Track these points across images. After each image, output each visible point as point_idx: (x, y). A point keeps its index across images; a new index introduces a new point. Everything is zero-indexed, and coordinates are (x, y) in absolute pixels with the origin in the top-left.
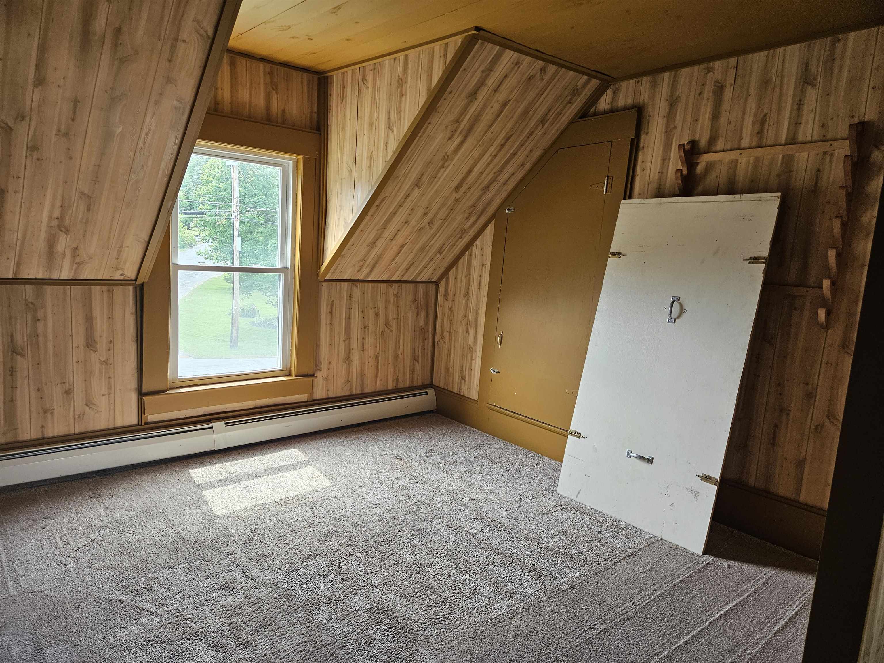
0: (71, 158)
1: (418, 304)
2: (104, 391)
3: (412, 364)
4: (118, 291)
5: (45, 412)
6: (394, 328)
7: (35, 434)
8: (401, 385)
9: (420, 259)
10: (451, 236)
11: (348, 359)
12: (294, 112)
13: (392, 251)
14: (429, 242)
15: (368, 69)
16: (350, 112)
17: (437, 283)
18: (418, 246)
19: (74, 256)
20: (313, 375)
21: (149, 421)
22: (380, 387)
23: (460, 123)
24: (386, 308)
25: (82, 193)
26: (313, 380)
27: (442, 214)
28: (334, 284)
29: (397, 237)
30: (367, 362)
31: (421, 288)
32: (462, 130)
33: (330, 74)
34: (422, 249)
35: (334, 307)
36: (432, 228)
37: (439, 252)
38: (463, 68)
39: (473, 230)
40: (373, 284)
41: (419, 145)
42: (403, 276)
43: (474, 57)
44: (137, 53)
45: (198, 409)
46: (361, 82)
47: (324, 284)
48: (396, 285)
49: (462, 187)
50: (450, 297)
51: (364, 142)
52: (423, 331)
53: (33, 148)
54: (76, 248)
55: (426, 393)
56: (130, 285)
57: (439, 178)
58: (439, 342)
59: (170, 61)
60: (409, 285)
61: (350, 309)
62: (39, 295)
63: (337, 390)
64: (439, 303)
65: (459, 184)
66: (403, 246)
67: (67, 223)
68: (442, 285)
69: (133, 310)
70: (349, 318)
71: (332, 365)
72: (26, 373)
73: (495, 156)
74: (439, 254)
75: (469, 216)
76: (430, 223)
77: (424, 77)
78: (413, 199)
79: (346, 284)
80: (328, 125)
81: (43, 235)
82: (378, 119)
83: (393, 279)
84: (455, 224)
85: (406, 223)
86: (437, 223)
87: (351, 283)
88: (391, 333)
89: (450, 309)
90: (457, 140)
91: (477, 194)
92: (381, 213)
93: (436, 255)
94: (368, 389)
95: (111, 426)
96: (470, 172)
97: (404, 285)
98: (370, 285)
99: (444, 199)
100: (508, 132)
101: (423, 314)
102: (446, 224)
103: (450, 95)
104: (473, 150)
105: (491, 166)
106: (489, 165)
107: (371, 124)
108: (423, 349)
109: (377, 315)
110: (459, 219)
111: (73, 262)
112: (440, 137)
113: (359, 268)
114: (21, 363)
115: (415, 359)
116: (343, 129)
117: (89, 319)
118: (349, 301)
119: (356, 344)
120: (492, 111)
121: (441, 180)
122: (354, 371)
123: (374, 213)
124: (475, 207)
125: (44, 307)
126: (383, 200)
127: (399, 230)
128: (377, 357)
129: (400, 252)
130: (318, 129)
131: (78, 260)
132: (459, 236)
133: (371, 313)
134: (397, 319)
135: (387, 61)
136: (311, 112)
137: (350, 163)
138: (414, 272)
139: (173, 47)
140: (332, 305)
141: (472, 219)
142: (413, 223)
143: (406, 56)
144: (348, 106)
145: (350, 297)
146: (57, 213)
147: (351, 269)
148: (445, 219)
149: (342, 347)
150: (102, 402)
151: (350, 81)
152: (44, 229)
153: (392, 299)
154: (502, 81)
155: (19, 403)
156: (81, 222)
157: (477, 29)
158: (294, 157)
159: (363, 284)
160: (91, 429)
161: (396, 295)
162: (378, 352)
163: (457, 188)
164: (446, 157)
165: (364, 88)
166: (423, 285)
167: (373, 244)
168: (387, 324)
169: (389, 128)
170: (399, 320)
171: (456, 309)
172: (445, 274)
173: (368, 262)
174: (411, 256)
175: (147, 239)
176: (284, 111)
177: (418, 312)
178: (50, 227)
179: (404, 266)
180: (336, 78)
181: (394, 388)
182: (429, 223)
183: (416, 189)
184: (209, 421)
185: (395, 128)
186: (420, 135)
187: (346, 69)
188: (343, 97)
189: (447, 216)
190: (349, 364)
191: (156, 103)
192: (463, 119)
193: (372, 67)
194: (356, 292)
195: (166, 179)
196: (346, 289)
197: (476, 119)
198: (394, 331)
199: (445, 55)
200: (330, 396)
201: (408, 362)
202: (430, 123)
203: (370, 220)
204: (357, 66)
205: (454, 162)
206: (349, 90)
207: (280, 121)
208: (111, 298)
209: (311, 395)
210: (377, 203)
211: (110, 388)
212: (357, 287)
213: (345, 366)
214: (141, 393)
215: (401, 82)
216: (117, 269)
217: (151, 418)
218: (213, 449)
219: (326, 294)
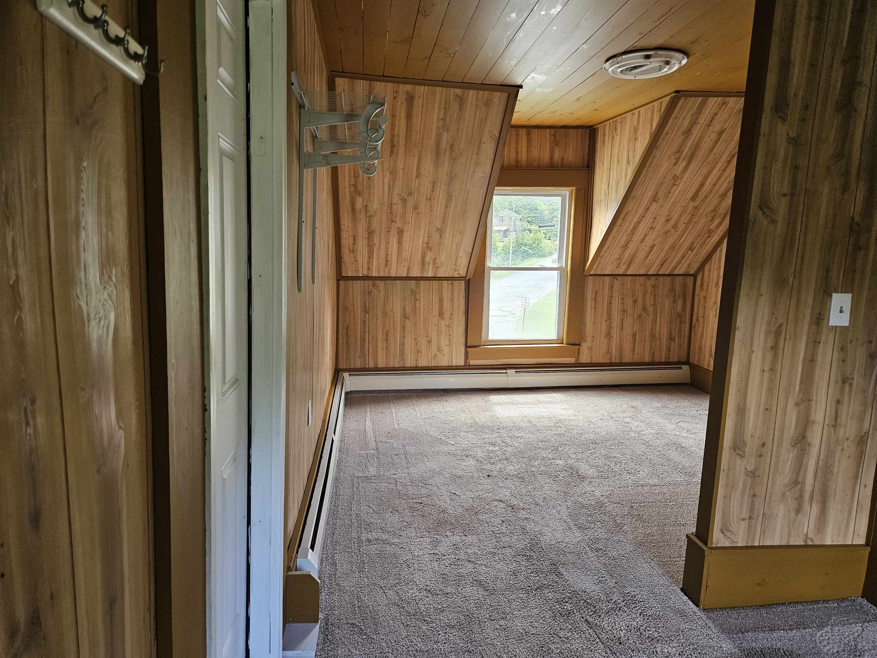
0: (432, 211)
1: (675, 294)
2: (447, 343)
3: (668, 343)
4: (456, 283)
5: (418, 352)
6: (651, 313)
7: (413, 365)
8: (657, 360)
9: (672, 256)
10: (699, 236)
11: (609, 335)
12: (570, 158)
13: (644, 251)
14: (677, 242)
15: (618, 121)
16: (607, 153)
17: (694, 276)
18: (667, 246)
19: (434, 264)
20: (579, 345)
21: (471, 364)
22: (637, 359)
23: (682, 153)
24: (644, 296)
25: (437, 229)
26: (579, 348)
27: (685, 219)
28: (598, 278)
29: (646, 240)
30: (625, 338)
31: (679, 279)
32: (685, 157)
33: (598, 126)
34: (673, 248)
35: (598, 295)
36: (677, 231)
37: (690, 249)
38: (673, 116)
39: (720, 230)
40: (632, 277)
41: (648, 173)
42: (659, 270)
43: (681, 108)
44: (461, 154)
45: (500, 360)
46: (614, 131)
47: (590, 278)
48: (653, 278)
49: (698, 197)
50: (705, 287)
51: (614, 173)
52: (680, 316)
53: (416, 208)
54: (435, 259)
55: (681, 368)
56: (462, 280)
57: (674, 193)
58: (695, 325)
59: (478, 154)
60: (666, 278)
61: (612, 297)
62: (418, 286)
63: (600, 357)
64: (697, 292)
65: (694, 195)
66: (653, 247)
67: (430, 245)
68: (699, 278)
69: (464, 296)
70: (610, 304)
71: (595, 339)
72: (410, 329)
73: (724, 170)
74: (690, 252)
75: (713, 219)
76: (675, 227)
77: (649, 126)
78: (653, 210)
79: (608, 278)
80: (594, 163)
81: (420, 253)
82: (622, 158)
83: (650, 273)
84: (700, 226)
85: (651, 229)
86: (681, 227)
87: (612, 277)
88: (648, 317)
89: (705, 298)
90: (682, 165)
91: (715, 201)
92: (627, 223)
93: (687, 253)
94: (626, 360)
95: (450, 365)
96: (702, 185)
97: (661, 278)
98: (629, 278)
99: (683, 208)
100: (731, 152)
101: (680, 302)
102: (690, 227)
103: (667, 136)
104: (699, 169)
105: (723, 178)
106: (720, 178)
107: (618, 160)
108: (680, 331)
109: (635, 301)
110: (702, 222)
111: (434, 267)
112: (665, 165)
113: (617, 265)
114: (408, 324)
115: (671, 338)
116: (603, 164)
117: (441, 300)
118: (610, 291)
119: (616, 323)
120: (710, 139)
121: (676, 194)
122: (614, 344)
123: (622, 223)
124: (717, 211)
125: (419, 293)
126: (626, 214)
127: (646, 235)
128: (634, 335)
129: (651, 252)
130: (588, 167)
131: (436, 266)
132: (706, 235)
133: (629, 301)
134: (654, 305)
135: (629, 115)
136: (583, 155)
137: (606, 189)
138: (669, 267)
139: (479, 147)
140: (596, 293)
141: (717, 221)
142: (658, 228)
143: (639, 111)
144: (606, 149)
145: (612, 288)
146: (426, 240)
147: (610, 267)
148: (688, 223)
149: (604, 325)
150: (446, 350)
151: (608, 131)
152: (420, 249)
153: (649, 288)
154: (713, 118)
155: (406, 345)
156: (437, 244)
157: (677, 92)
158: (570, 188)
159: (623, 277)
160: (439, 365)
161: (654, 286)
162: (635, 331)
163: (693, 199)
164: (676, 178)
165: (615, 136)
166: (681, 278)
167: (626, 246)
168: (644, 309)
169: (628, 163)
170: (656, 306)
171: (709, 297)
172: (701, 268)
173: (624, 261)
174: (663, 254)
175: (471, 252)
176: (563, 158)
177: (675, 300)
178: (423, 248)
179: (658, 262)
180: (601, 128)
181: (650, 361)
182: (673, 227)
183: (654, 203)
184: (505, 369)
185: (631, 163)
186: (647, 165)
187: (605, 123)
188: (604, 142)
189: (690, 221)
190: (610, 339)
191: (472, 176)
192: (684, 149)
193: (620, 120)
194: (617, 283)
195: (479, 216)
196: (608, 281)
197: (696, 147)
198: (651, 315)
199: (660, 110)
200: (593, 362)
201: (664, 342)
202: (654, 157)
203: (619, 229)
204: (612, 121)
205: (684, 180)
206: (607, 136)
207: (559, 165)
208: (453, 288)
209: (577, 359)
210: (622, 216)
211: (450, 342)
212: (617, 279)
213: (606, 340)
214: (467, 347)
215: (636, 130)
216: (456, 270)
217: (472, 362)
218: (507, 387)
219: (591, 284)
